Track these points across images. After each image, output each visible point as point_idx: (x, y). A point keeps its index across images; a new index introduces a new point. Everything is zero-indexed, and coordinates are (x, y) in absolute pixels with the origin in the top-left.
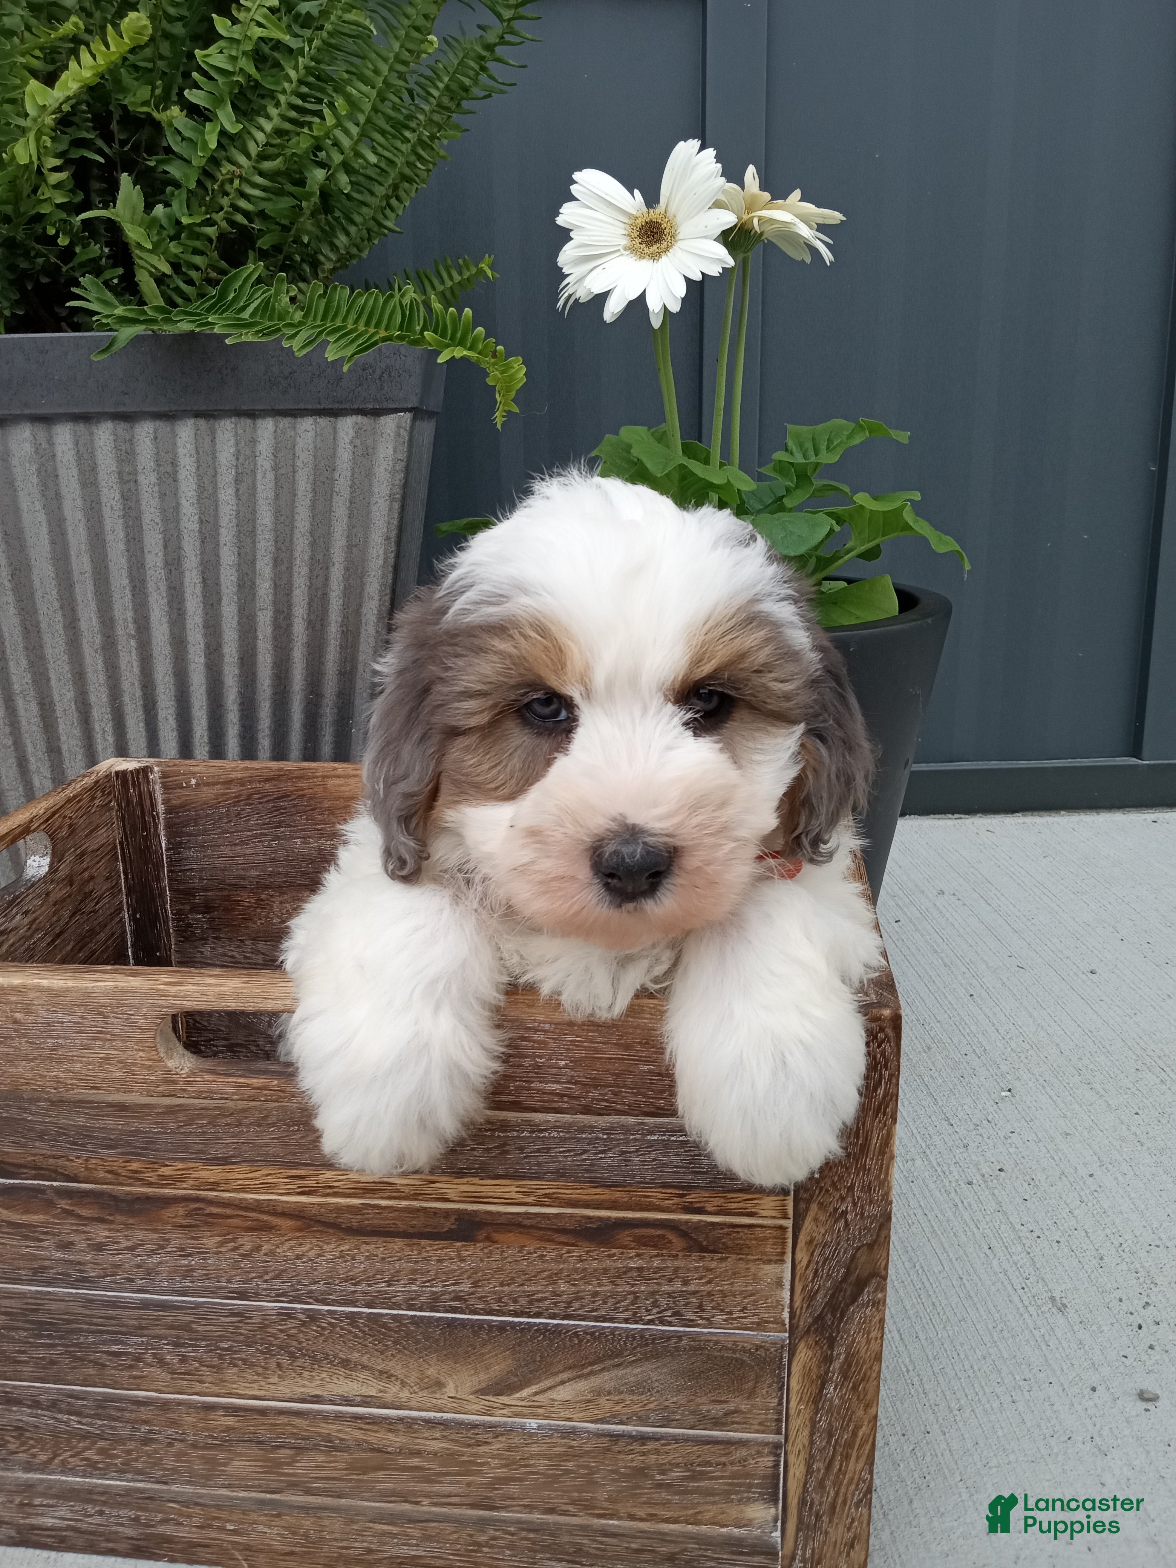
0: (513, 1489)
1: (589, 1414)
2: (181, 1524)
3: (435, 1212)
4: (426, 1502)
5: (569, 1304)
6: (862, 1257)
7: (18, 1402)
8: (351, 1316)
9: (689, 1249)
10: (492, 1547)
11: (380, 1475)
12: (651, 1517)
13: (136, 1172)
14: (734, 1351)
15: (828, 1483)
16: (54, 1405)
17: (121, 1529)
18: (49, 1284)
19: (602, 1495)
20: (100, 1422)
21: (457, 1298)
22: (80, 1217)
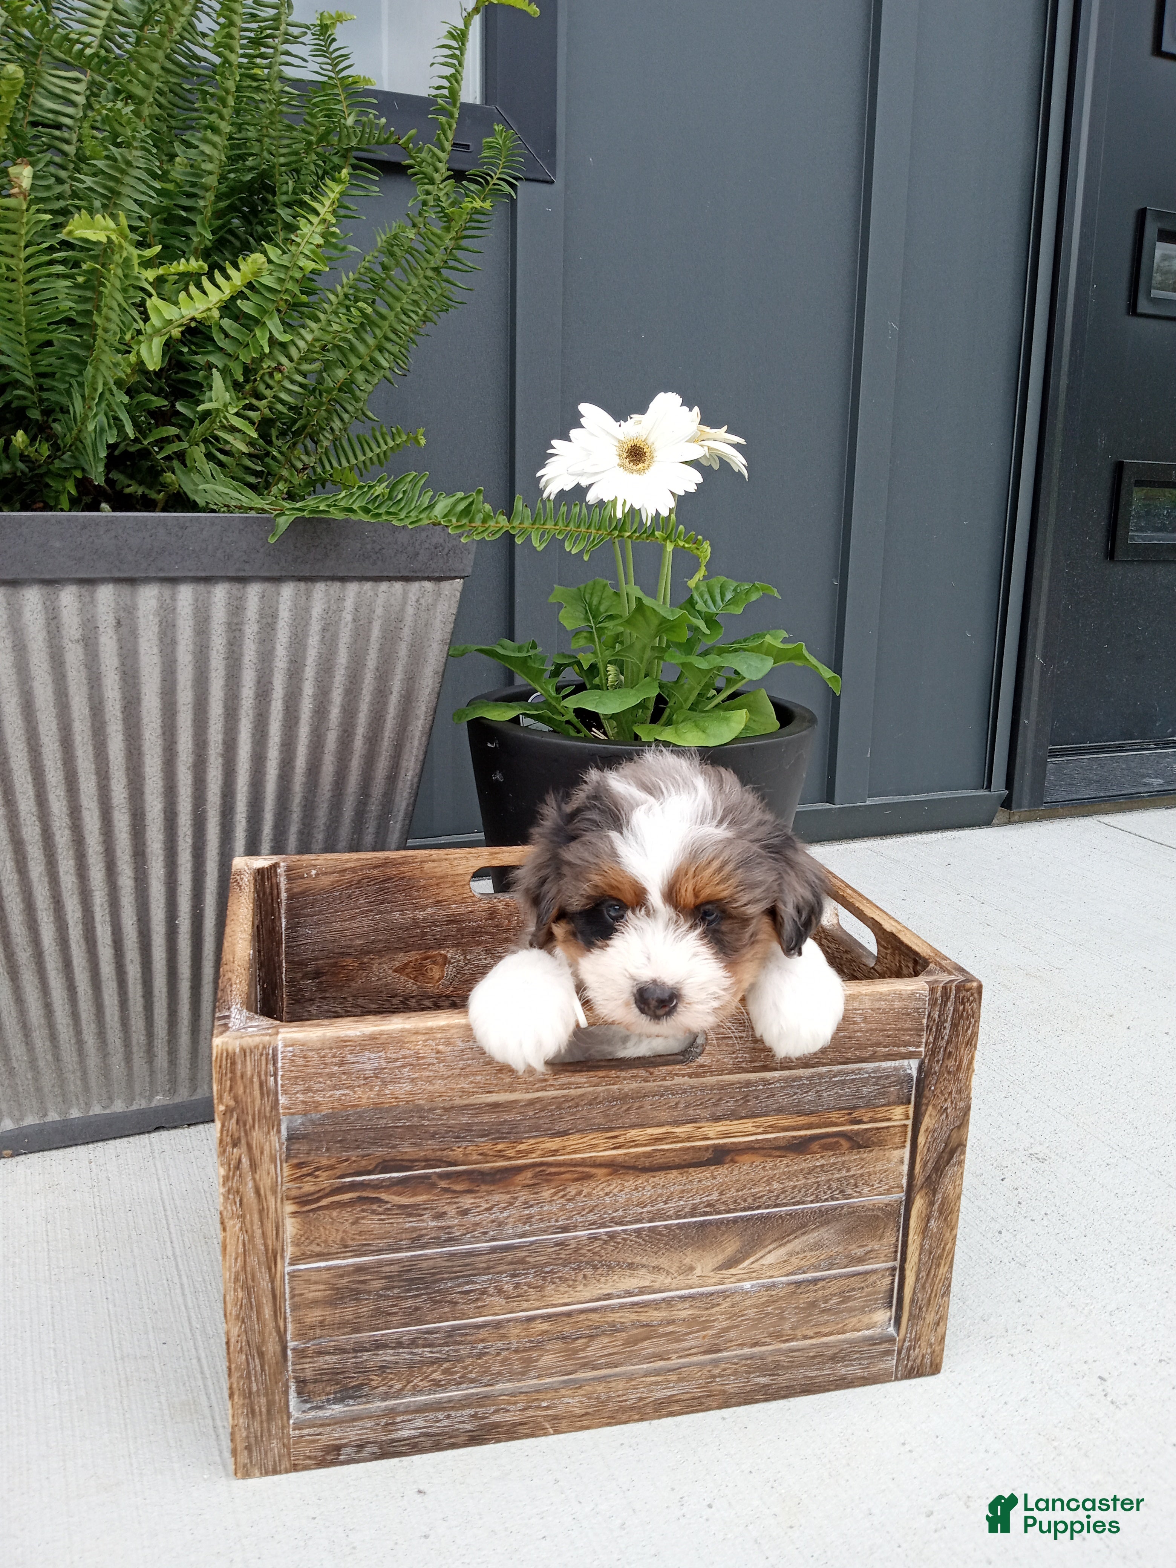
0: (732, 1334)
1: (784, 1270)
2: (508, 1411)
3: (700, 1148)
4: (674, 1356)
5: (778, 1196)
6: (954, 1135)
7: (385, 1346)
8: (638, 1231)
9: (852, 1148)
10: (723, 1376)
11: (645, 1344)
12: (818, 1334)
13: (500, 1151)
14: (873, 1210)
15: (928, 1285)
16: (413, 1343)
17: (462, 1426)
18: (423, 1247)
19: (787, 1326)
20: (447, 1349)
21: (709, 1205)
22: (454, 1192)
